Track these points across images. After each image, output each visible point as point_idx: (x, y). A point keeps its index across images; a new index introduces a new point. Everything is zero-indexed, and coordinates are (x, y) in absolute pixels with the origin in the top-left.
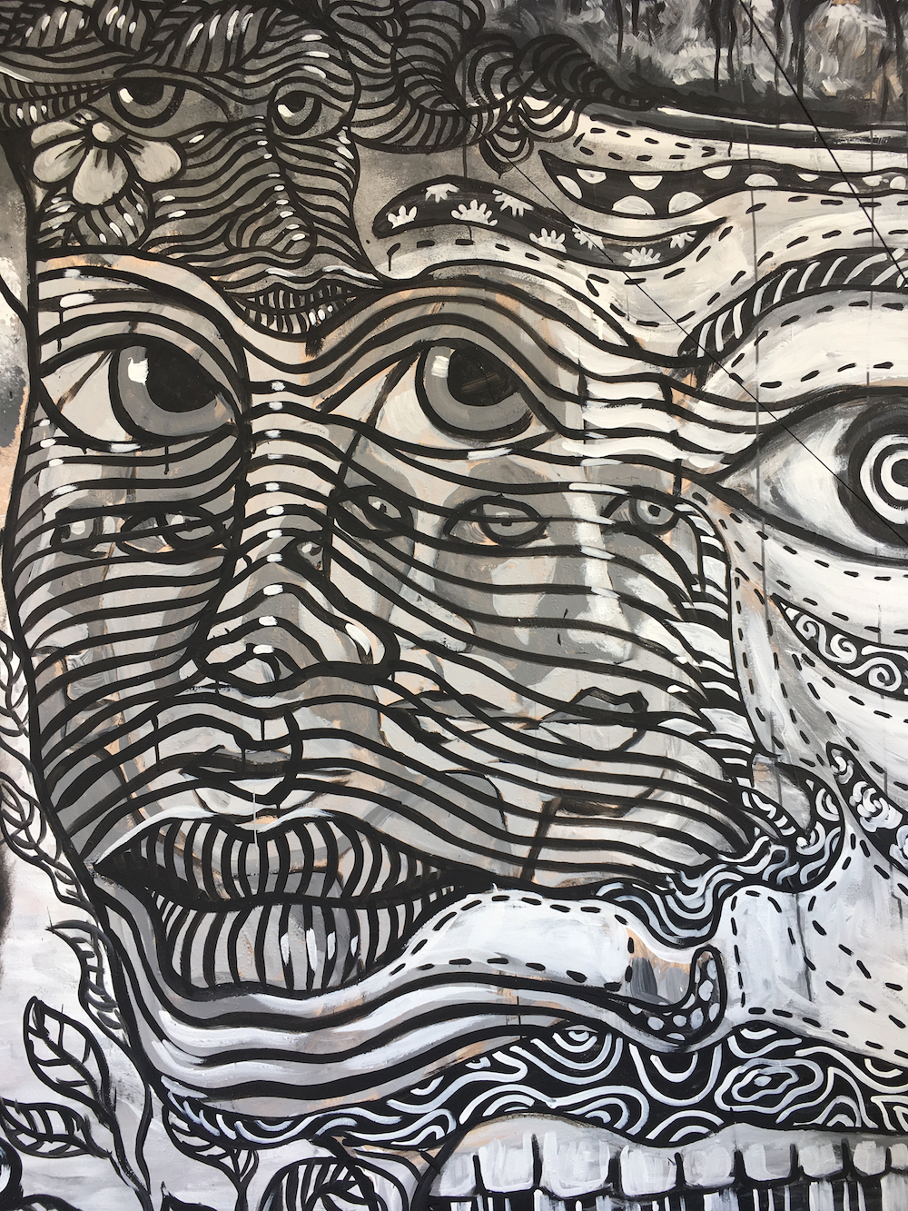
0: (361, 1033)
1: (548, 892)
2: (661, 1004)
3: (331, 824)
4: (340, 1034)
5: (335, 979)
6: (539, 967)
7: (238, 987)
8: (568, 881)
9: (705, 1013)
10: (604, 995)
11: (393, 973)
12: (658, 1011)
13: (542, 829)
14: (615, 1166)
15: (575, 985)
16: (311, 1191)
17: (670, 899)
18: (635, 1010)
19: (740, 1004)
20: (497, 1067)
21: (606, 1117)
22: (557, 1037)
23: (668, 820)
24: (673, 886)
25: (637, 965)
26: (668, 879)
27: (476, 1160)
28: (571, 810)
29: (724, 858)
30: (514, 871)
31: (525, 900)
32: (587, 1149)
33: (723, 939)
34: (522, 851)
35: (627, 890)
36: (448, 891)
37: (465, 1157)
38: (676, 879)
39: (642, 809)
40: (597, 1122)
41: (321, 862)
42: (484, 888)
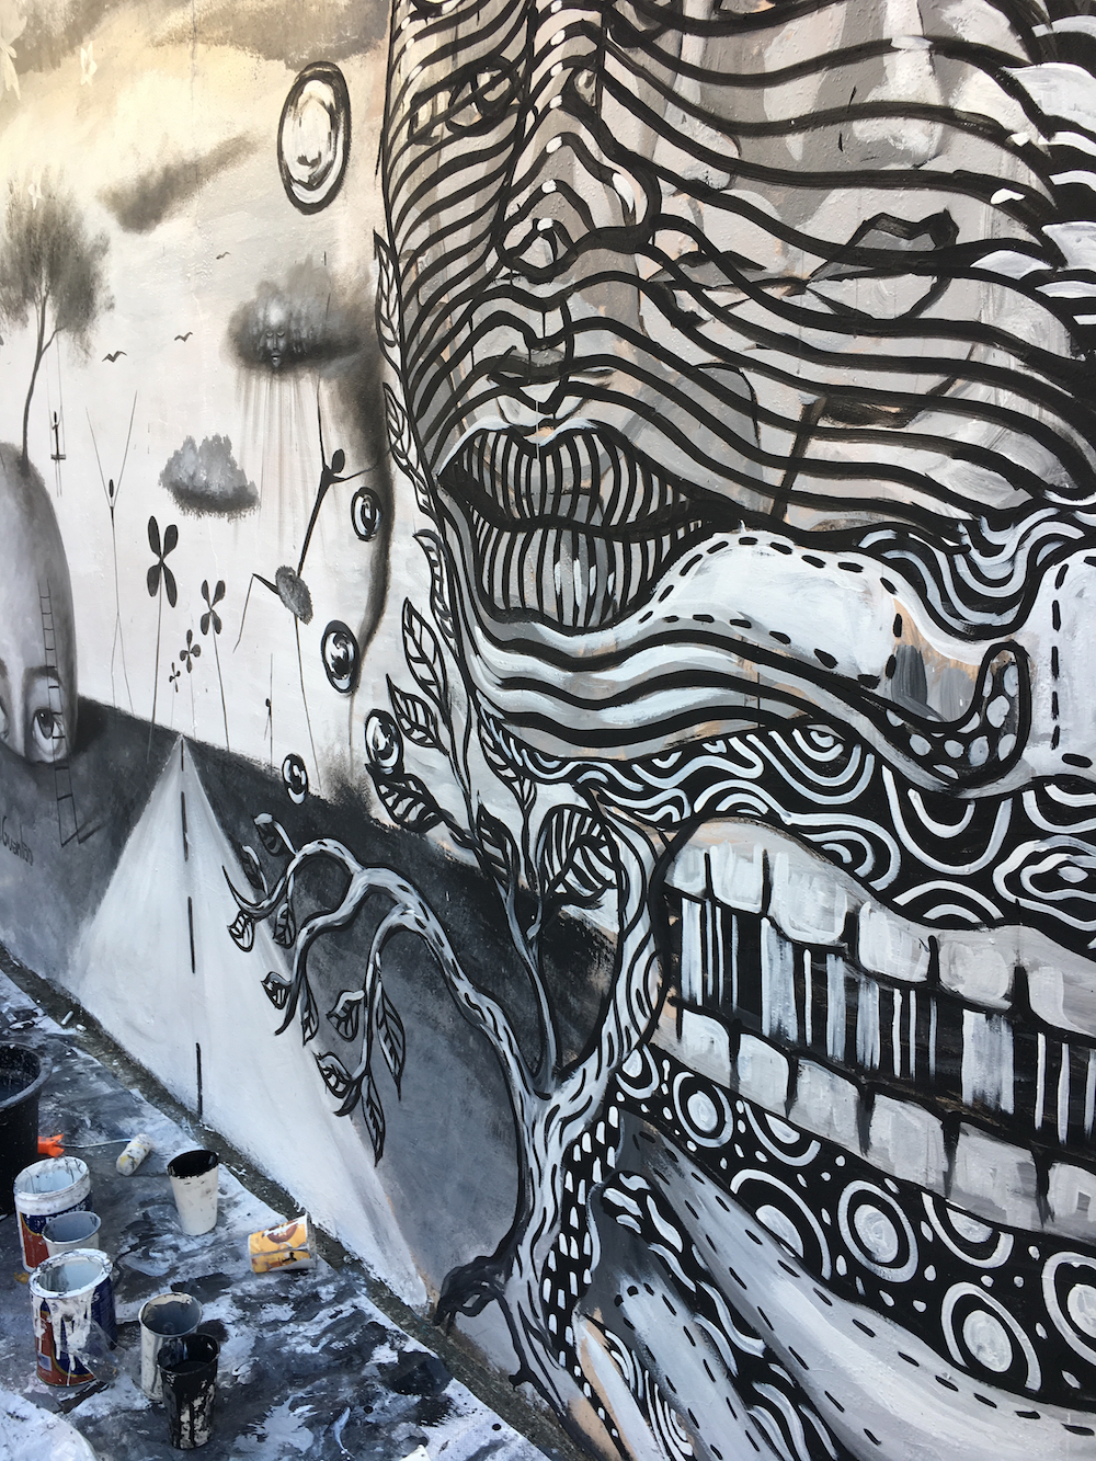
0: (614, 684)
1: (802, 538)
2: (930, 718)
3: (595, 436)
4: (597, 680)
5: (594, 620)
6: (783, 638)
7: (525, 614)
8: (826, 523)
9: (993, 745)
10: (856, 690)
11: (642, 621)
12: (926, 728)
13: (800, 446)
14: (852, 922)
15: (821, 670)
16: (572, 839)
17: (960, 560)
18: (895, 720)
19: (1049, 743)
20: (732, 755)
21: (847, 856)
22: (796, 734)
23: (971, 431)
24: (967, 540)
25: (903, 656)
26: (962, 529)
27: (707, 857)
28: (837, 417)
29: (1054, 497)
30: (764, 504)
31: (774, 545)
32: (822, 890)
33: (1036, 633)
34: (774, 477)
35: (901, 543)
36: (696, 525)
37: (697, 851)
38: (973, 528)
39: (934, 414)
40: (835, 858)
41: (586, 483)
42: (731, 527)
